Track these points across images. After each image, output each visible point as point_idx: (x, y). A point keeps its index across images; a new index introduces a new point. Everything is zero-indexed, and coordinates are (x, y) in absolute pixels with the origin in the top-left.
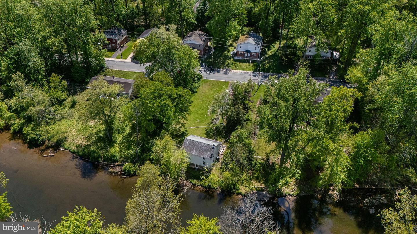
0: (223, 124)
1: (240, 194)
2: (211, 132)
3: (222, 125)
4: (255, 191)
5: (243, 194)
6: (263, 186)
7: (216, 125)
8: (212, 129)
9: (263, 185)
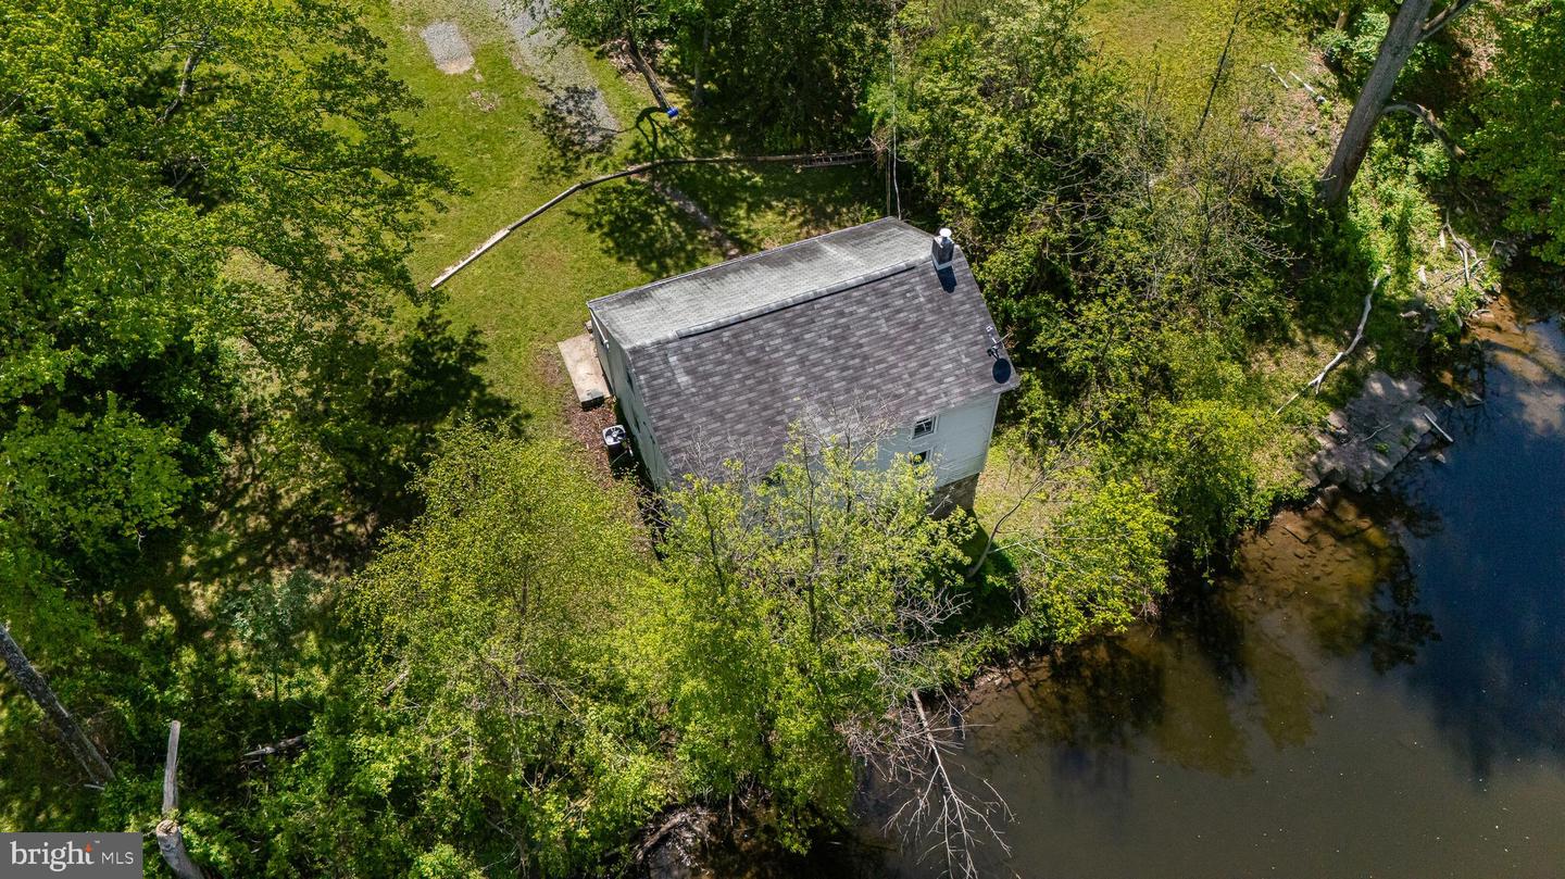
0: (664, 108)
1: (1279, 503)
2: (648, 219)
3: (663, 118)
4: (1334, 420)
5: (1297, 494)
6: (1330, 355)
7: (622, 147)
8: (618, 190)
9: (1318, 343)
